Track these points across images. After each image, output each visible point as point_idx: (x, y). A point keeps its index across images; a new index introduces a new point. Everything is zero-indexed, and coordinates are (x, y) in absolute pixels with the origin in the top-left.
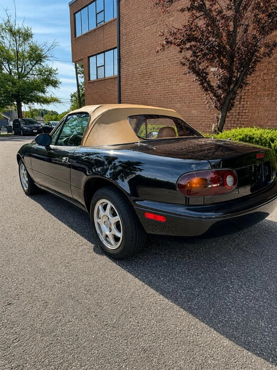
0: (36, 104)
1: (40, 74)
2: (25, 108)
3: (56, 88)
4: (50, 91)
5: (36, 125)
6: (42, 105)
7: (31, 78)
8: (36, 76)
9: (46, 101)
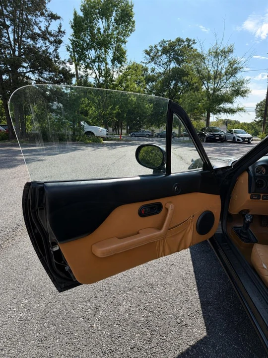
0: (222, 114)
1: (232, 87)
2: (213, 118)
3: (245, 98)
4: (238, 102)
5: (219, 133)
6: (228, 115)
7: (224, 91)
8: (228, 89)
9: (232, 111)
